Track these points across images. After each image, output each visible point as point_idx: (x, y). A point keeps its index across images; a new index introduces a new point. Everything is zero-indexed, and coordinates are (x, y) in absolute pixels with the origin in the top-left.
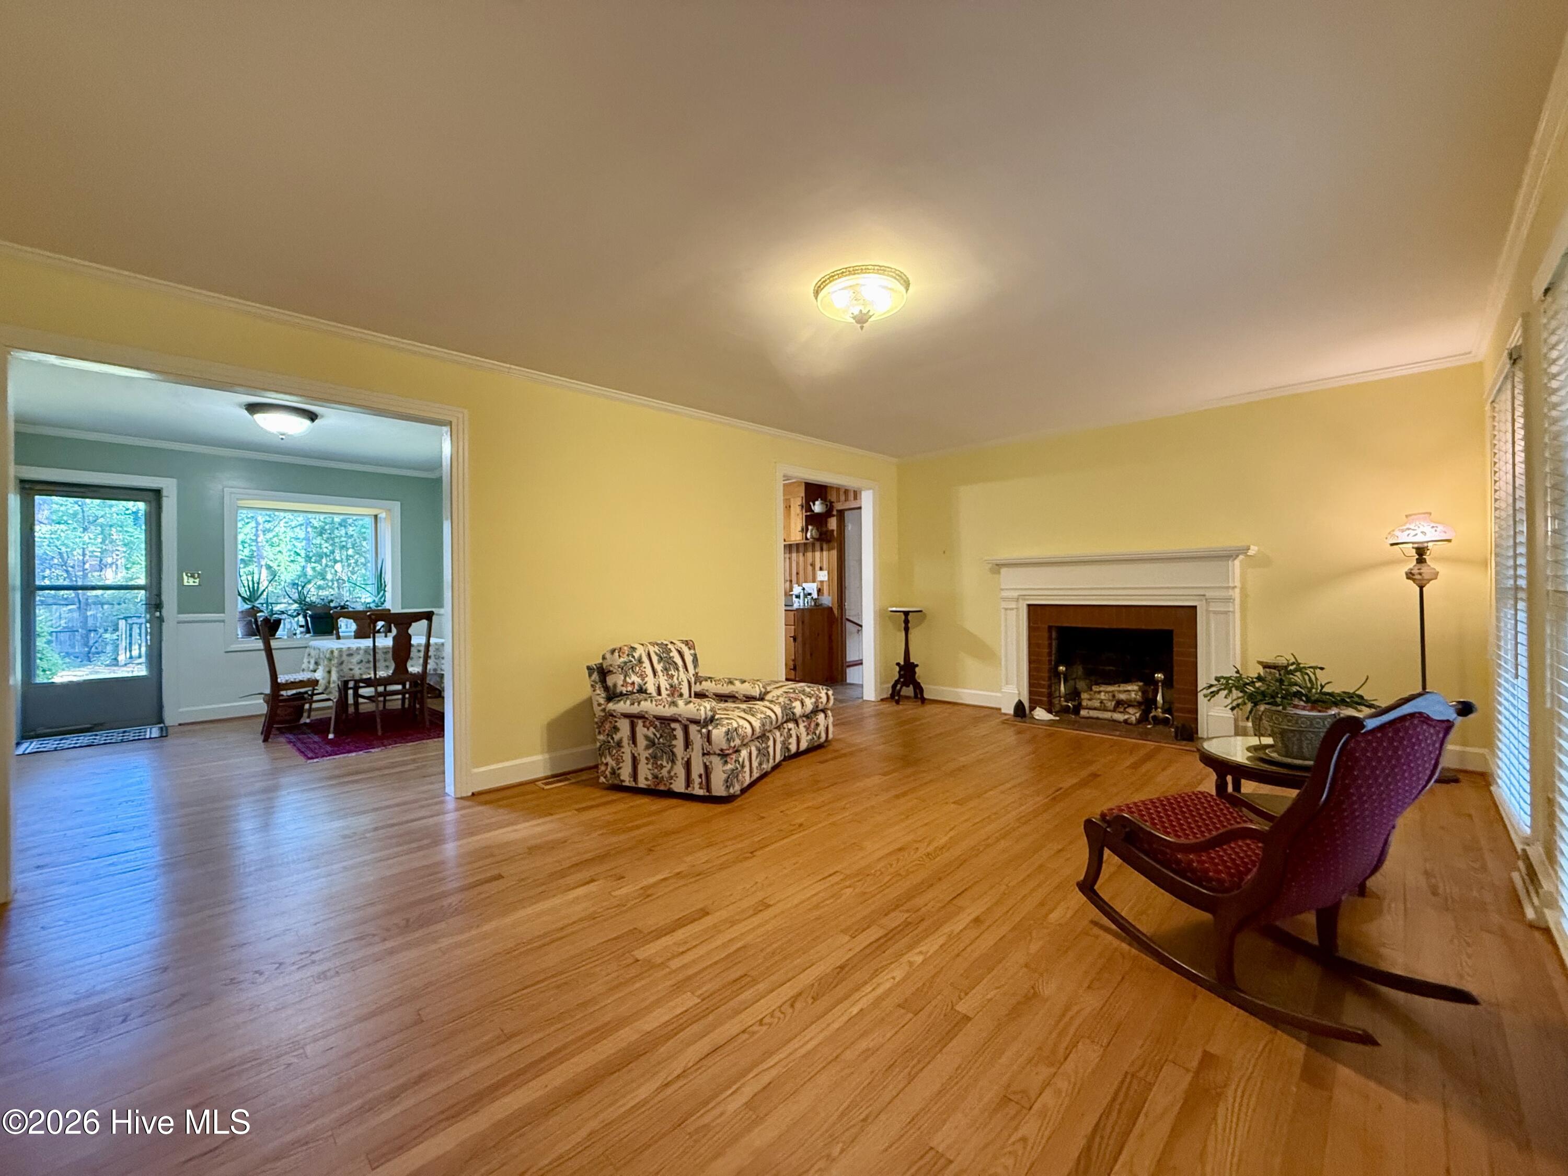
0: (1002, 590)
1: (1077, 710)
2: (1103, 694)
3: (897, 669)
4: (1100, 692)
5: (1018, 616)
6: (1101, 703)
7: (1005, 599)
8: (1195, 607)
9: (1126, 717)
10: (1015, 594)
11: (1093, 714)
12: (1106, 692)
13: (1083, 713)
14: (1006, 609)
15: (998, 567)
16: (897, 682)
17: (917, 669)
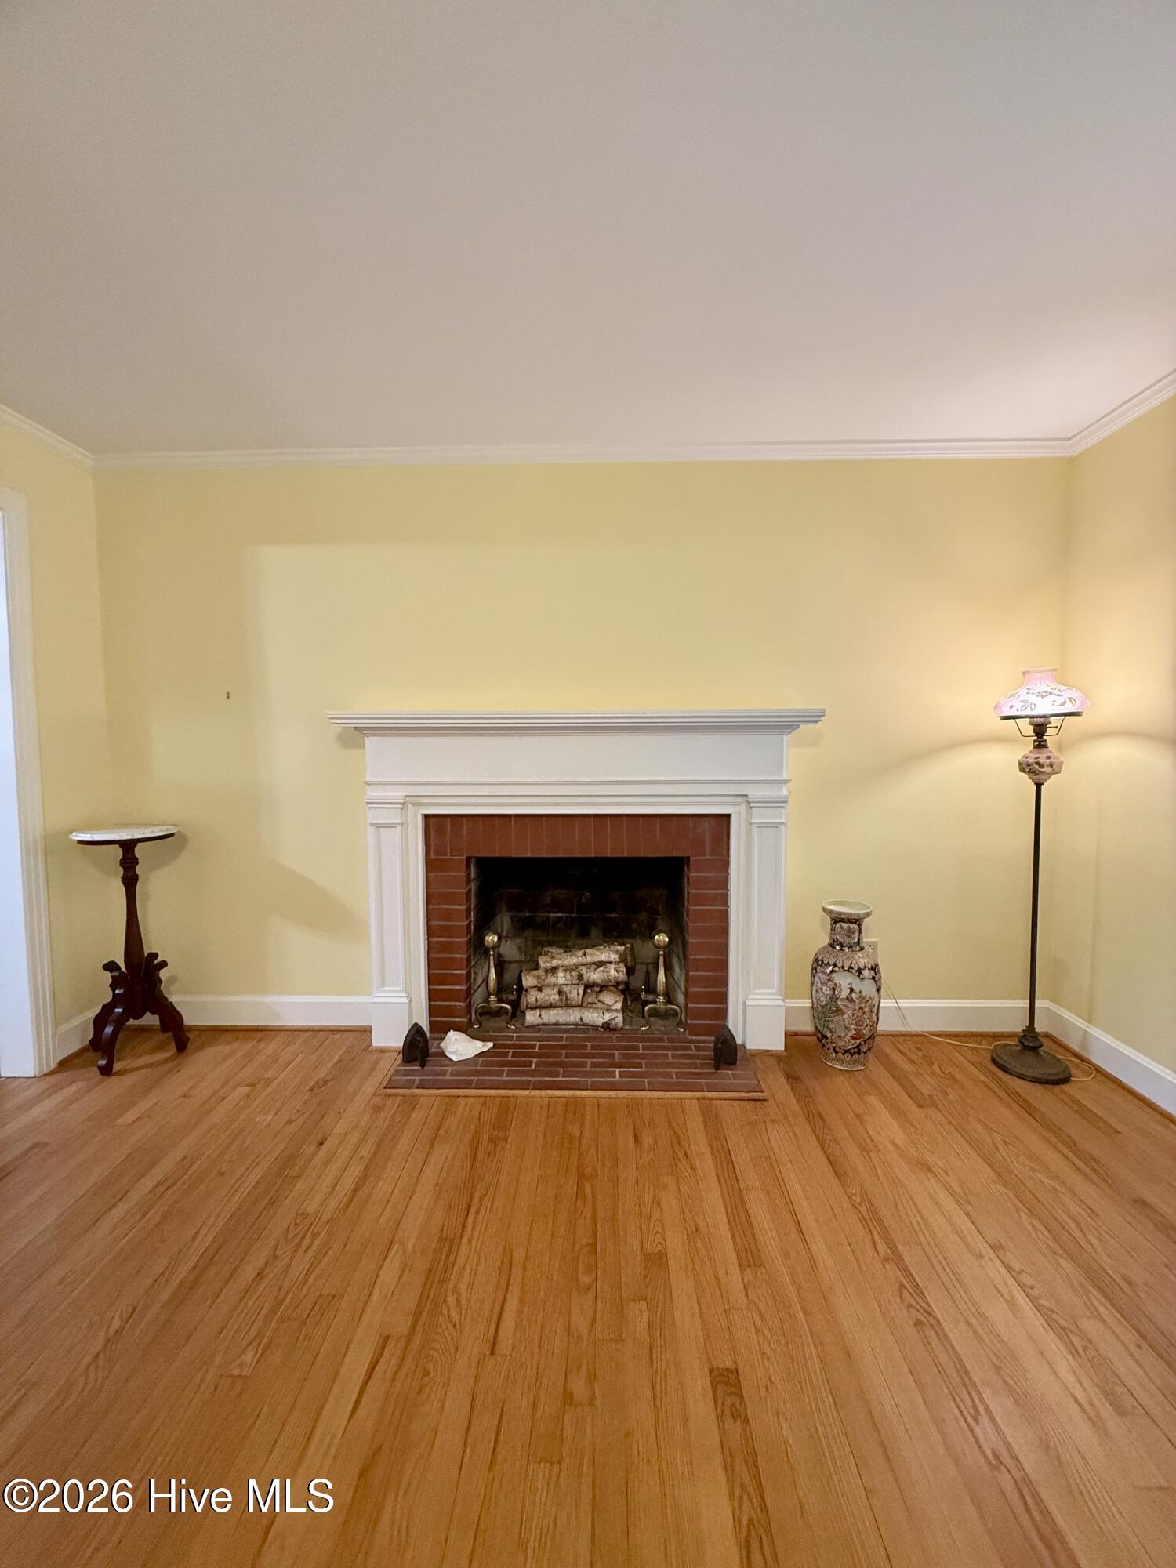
0: (368, 783)
1: (517, 1012)
2: (561, 974)
3: (107, 977)
4: (554, 969)
5: (404, 839)
6: (560, 992)
7: (374, 804)
8: (728, 816)
9: (607, 1017)
10: (398, 793)
11: (550, 1016)
12: (567, 969)
13: (531, 1017)
14: (378, 826)
15: (358, 733)
16: (107, 1009)
17: (163, 974)
